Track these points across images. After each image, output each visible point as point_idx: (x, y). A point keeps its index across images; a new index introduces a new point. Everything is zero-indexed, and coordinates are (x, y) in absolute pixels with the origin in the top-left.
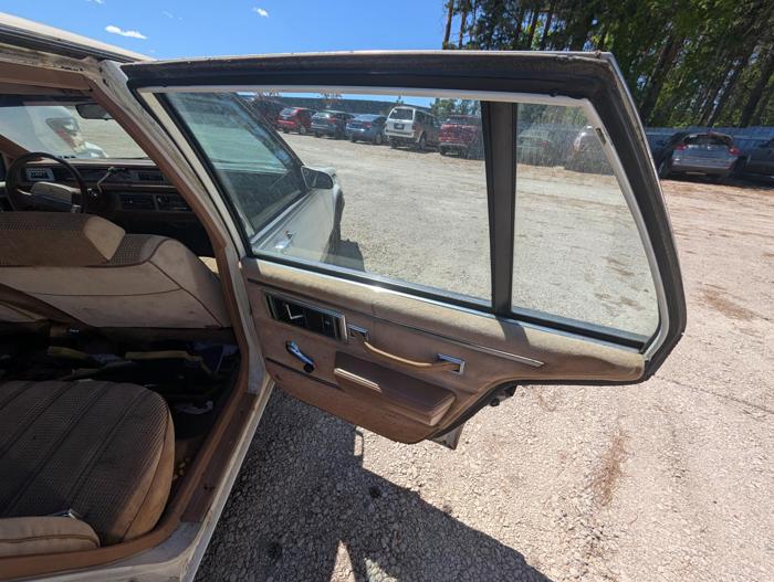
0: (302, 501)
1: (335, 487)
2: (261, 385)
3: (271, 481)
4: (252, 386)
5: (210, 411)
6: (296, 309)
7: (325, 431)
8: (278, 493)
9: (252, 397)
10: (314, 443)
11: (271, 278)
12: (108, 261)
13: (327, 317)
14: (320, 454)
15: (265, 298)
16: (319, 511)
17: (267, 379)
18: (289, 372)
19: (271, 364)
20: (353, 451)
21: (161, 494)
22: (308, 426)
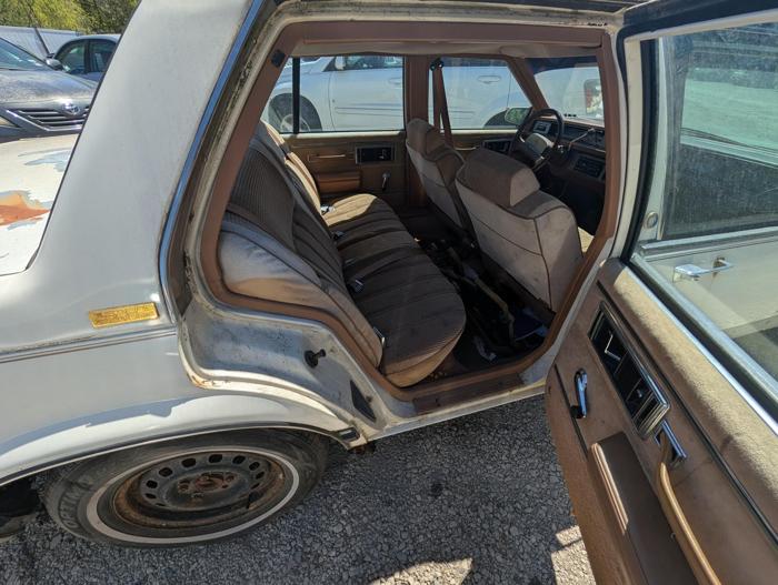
0: (481, 493)
1: (511, 525)
2: (535, 381)
3: (478, 451)
4: (528, 374)
5: (488, 361)
6: (618, 347)
7: (554, 479)
8: (473, 463)
9: (519, 382)
10: (534, 474)
11: (619, 296)
12: (509, 206)
13: (645, 386)
14: (528, 487)
15: (597, 311)
16: (483, 517)
17: (542, 382)
18: (561, 395)
19: (554, 373)
20: (559, 530)
21: (417, 375)
22: (545, 456)
